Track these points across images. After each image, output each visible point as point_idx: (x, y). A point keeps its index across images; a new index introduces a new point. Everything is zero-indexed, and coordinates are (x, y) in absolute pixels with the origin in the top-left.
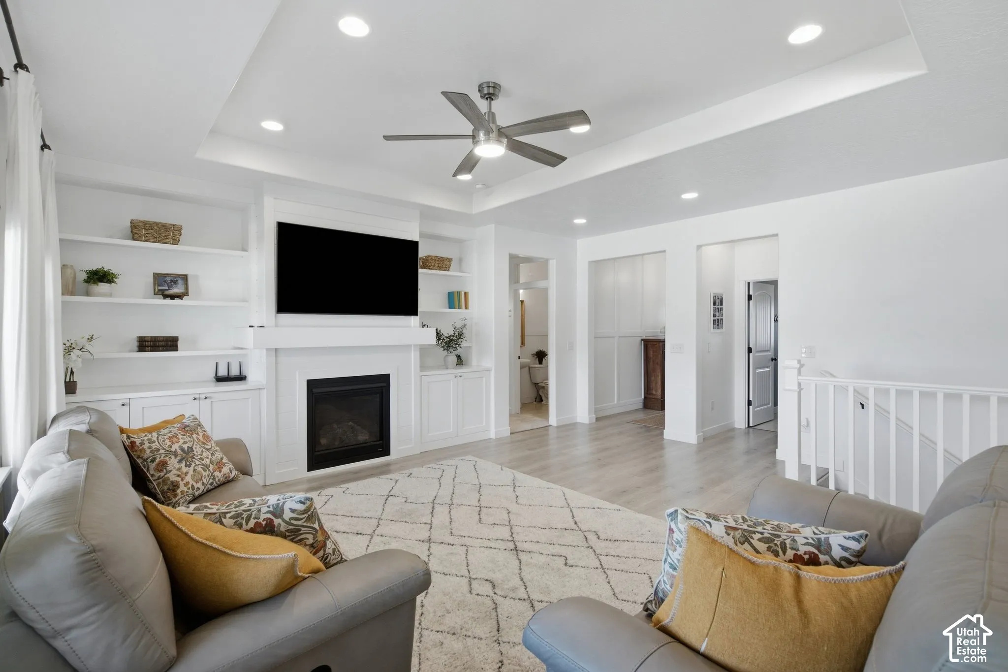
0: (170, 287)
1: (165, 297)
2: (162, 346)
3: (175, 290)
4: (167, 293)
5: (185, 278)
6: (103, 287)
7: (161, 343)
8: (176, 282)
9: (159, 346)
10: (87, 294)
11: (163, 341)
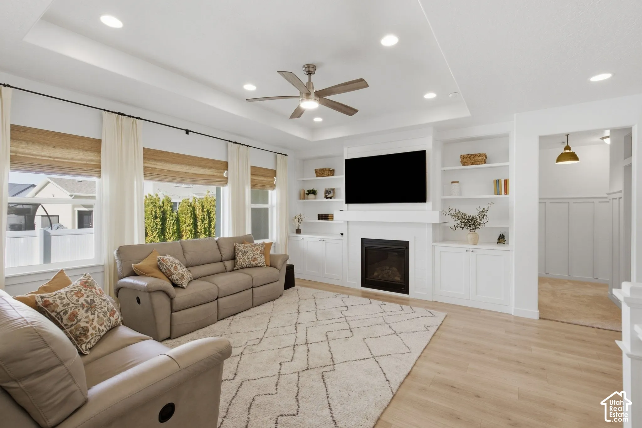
0: (329, 194)
1: (327, 198)
2: (324, 218)
3: (330, 195)
4: (328, 197)
5: (333, 190)
6: (312, 196)
7: (324, 217)
8: (330, 192)
9: (323, 218)
10: (308, 199)
11: (324, 216)
